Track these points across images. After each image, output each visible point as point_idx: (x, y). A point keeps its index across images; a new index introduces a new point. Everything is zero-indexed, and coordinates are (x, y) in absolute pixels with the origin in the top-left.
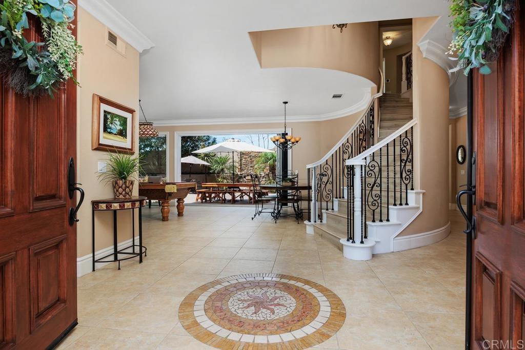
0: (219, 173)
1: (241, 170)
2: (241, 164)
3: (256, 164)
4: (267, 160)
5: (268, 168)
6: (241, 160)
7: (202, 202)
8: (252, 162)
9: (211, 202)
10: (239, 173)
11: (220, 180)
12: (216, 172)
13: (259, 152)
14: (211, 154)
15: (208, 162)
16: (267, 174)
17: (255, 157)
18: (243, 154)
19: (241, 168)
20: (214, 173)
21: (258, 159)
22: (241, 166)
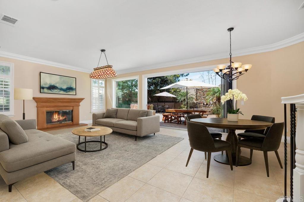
0: (182, 102)
1: (197, 100)
2: (197, 96)
3: (207, 96)
4: (215, 93)
5: (215, 98)
6: (197, 94)
7: (165, 122)
8: (204, 95)
9: (171, 122)
10: (195, 102)
11: (182, 106)
12: (180, 101)
13: (209, 88)
14: (178, 90)
15: (176, 95)
16: (214, 103)
17: (206, 91)
18: (198, 90)
19: (197, 98)
20: (179, 102)
21: (208, 93)
22: (197, 97)
